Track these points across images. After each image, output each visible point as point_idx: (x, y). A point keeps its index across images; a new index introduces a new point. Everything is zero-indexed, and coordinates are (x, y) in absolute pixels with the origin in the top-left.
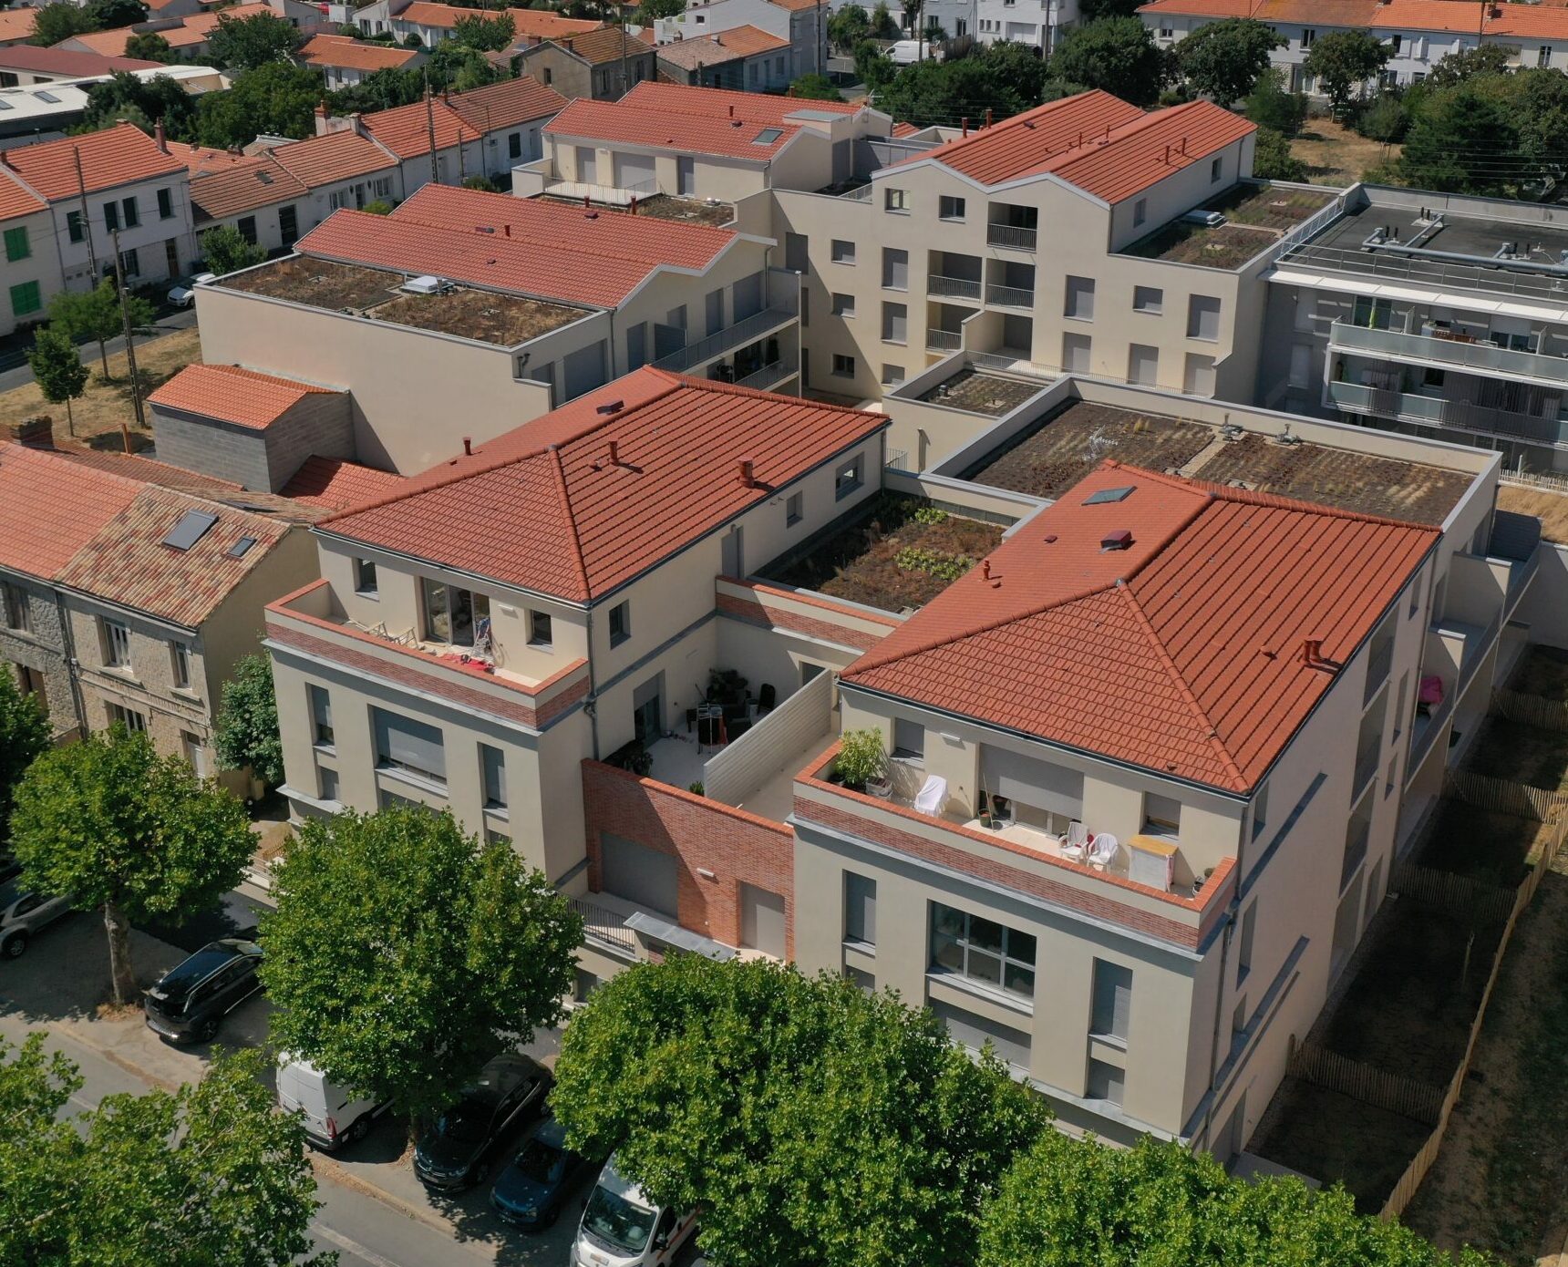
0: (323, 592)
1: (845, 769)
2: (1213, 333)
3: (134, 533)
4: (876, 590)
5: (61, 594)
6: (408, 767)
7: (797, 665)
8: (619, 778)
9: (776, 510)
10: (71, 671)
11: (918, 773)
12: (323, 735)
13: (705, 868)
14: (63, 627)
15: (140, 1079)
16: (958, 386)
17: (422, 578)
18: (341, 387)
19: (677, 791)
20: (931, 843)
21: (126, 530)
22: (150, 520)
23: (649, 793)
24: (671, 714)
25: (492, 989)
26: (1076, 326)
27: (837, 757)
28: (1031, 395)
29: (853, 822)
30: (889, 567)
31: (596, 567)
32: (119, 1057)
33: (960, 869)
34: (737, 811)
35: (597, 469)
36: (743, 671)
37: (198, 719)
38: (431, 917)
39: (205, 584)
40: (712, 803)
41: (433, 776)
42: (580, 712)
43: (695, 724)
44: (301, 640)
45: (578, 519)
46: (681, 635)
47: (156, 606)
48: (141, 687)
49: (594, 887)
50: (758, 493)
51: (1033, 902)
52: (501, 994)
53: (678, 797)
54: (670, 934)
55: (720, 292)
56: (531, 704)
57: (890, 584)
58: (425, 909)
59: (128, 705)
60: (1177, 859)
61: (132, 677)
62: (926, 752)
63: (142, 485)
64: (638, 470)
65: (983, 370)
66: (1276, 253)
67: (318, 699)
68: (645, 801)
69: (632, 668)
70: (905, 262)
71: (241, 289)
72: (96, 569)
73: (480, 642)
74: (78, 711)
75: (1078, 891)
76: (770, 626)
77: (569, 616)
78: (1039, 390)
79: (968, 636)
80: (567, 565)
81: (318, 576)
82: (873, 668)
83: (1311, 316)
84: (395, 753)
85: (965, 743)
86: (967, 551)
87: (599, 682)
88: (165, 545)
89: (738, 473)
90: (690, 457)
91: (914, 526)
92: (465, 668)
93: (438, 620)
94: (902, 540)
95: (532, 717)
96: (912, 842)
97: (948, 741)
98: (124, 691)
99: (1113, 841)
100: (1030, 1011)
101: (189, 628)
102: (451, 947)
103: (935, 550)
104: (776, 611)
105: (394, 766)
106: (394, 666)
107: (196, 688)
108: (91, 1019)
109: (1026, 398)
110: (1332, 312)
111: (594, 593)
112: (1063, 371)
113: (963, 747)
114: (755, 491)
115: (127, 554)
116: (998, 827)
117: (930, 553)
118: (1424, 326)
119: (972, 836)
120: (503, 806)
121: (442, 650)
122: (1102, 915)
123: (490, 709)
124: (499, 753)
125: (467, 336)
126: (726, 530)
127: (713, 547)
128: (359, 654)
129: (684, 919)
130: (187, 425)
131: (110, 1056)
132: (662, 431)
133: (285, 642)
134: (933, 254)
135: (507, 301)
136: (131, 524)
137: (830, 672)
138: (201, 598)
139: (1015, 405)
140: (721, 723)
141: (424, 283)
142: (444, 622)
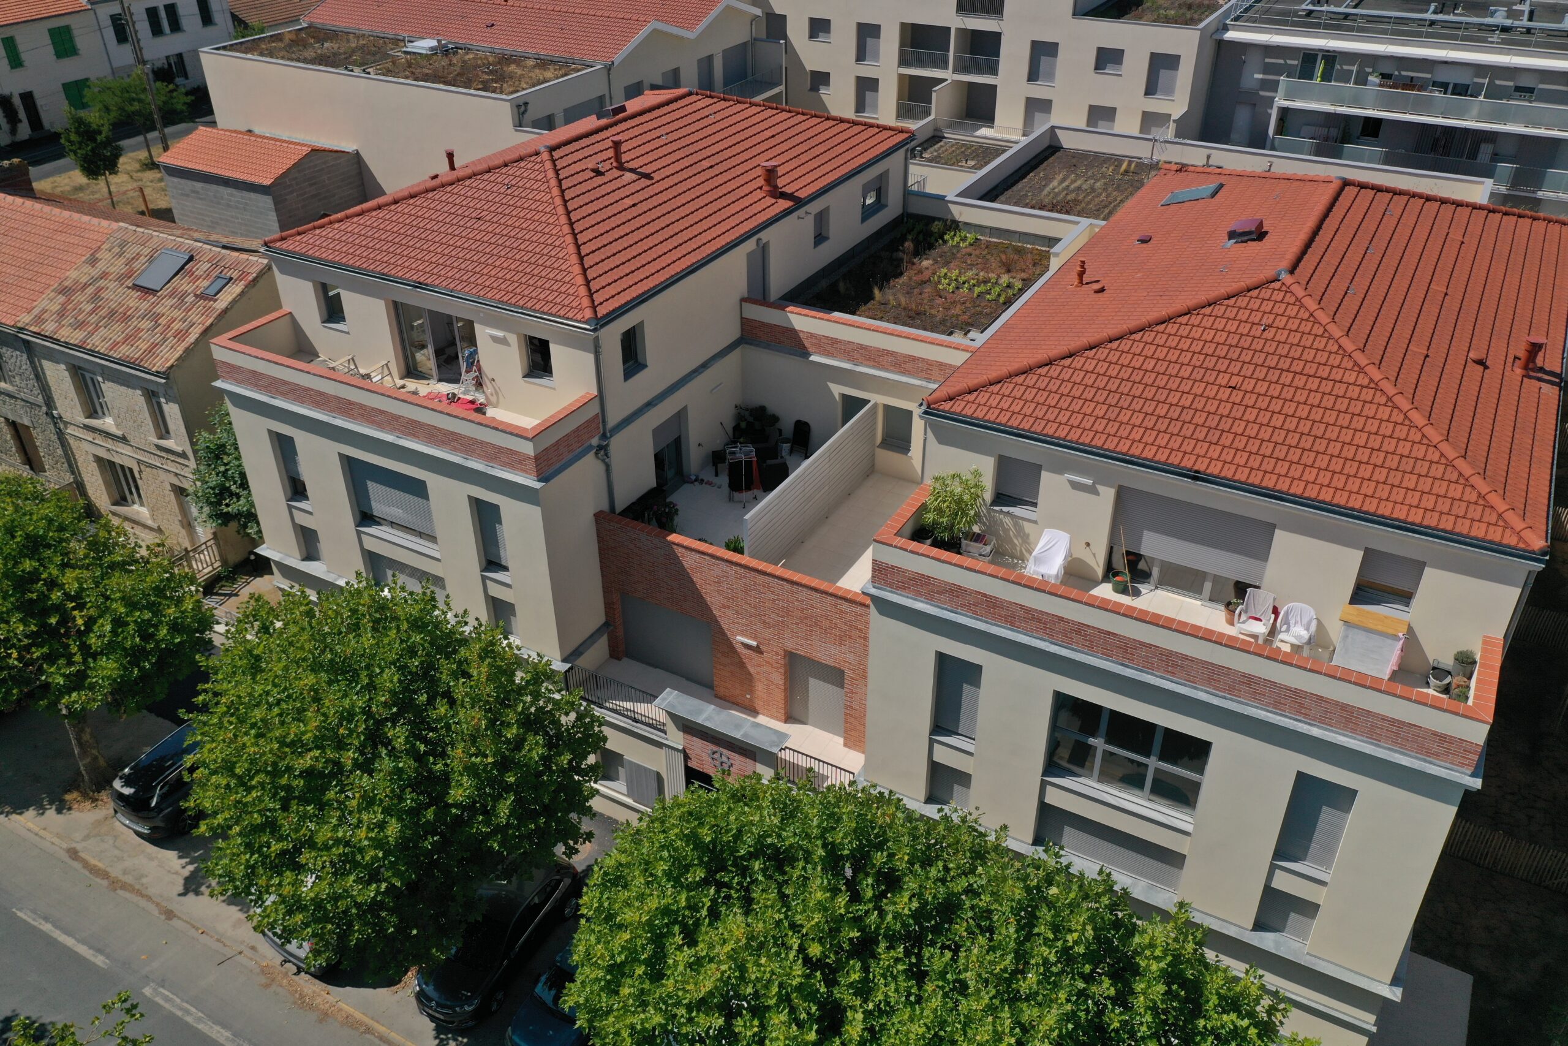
0: (284, 325)
1: (935, 523)
2: (1170, 91)
3: (104, 275)
4: (918, 314)
5: (28, 342)
6: (392, 524)
7: (837, 397)
8: (642, 535)
9: (802, 224)
10: (55, 424)
11: (1028, 527)
12: (297, 490)
13: (746, 636)
14: (37, 377)
15: (105, 883)
16: (931, 149)
17: (395, 303)
18: (349, 147)
19: (711, 549)
20: (1067, 621)
21: (95, 272)
22: (122, 260)
23: (679, 551)
24: (694, 456)
25: (487, 823)
26: (1038, 91)
27: (924, 508)
28: (998, 155)
29: (955, 594)
30: (928, 289)
31: (603, 281)
32: (82, 855)
33: (1107, 655)
34: (778, 570)
35: (598, 173)
36: (773, 407)
37: (187, 472)
38: (398, 735)
39: (176, 326)
40: (754, 563)
41: (420, 535)
42: (590, 457)
43: (724, 468)
44: (254, 379)
45: (578, 227)
46: (705, 366)
47: (124, 351)
48: (124, 439)
49: (616, 653)
50: (784, 204)
51: (1215, 701)
52: (499, 829)
53: (712, 556)
54: (709, 715)
55: (710, 58)
56: (528, 449)
57: (932, 307)
58: (394, 719)
59: (117, 460)
60: (1411, 640)
61: (114, 430)
62: (1040, 501)
63: (115, 225)
64: (648, 176)
65: (950, 135)
66: (1226, 14)
67: (284, 448)
68: (674, 560)
69: (650, 405)
70: (878, 36)
71: (246, 53)
72: (61, 314)
73: (468, 378)
74: (70, 466)
75: (1288, 689)
76: (805, 353)
77: (572, 341)
78: (1004, 151)
79: (1091, 348)
80: (567, 279)
81: (280, 307)
82: (970, 392)
83: (1257, 76)
84: (378, 508)
85: (1099, 487)
86: (1009, 271)
87: (612, 420)
88: (136, 287)
89: (761, 182)
90: (706, 164)
91: (945, 248)
92: (453, 409)
93: (420, 356)
94: (936, 261)
95: (531, 465)
96: (1039, 621)
97: (1075, 486)
98: (109, 444)
99: (1310, 613)
100: (1189, 828)
101: (157, 374)
102: (430, 771)
103: (974, 271)
104: (812, 335)
105: (379, 524)
106: (361, 406)
107: (178, 441)
108: (59, 811)
109: (994, 158)
110: (1278, 70)
111: (602, 311)
112: (1024, 135)
113: (1097, 493)
114: (780, 201)
115: (96, 297)
116: (1137, 593)
117: (970, 274)
118: (1370, 78)
119: (1104, 606)
120: (506, 569)
121: (424, 388)
122: (1323, 721)
123: (480, 456)
124: (495, 508)
125: (466, 87)
126: (750, 245)
127: (737, 262)
128: (321, 394)
129: (721, 691)
130: (198, 185)
131: (74, 854)
132: (671, 137)
133: (239, 382)
134: (903, 25)
135: (507, 59)
136: (101, 266)
137: (876, 405)
138: (171, 341)
139: (987, 163)
140: (755, 466)
141: (424, 45)
142: (426, 358)
